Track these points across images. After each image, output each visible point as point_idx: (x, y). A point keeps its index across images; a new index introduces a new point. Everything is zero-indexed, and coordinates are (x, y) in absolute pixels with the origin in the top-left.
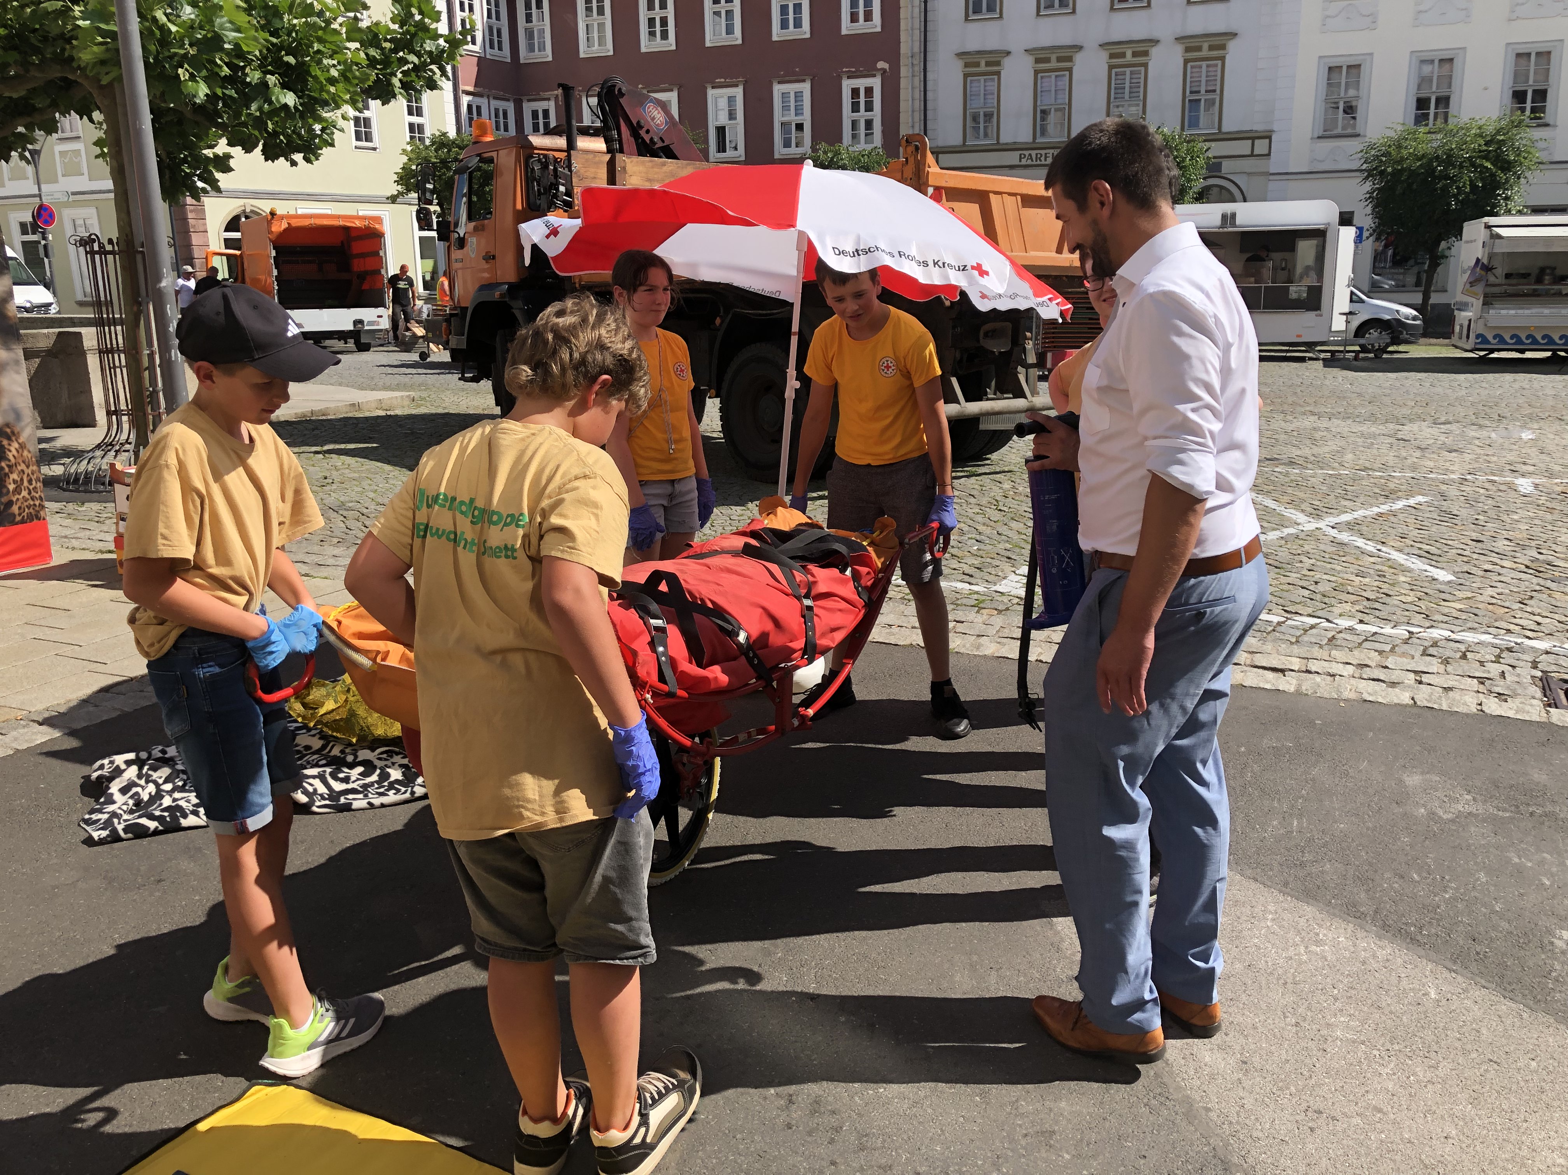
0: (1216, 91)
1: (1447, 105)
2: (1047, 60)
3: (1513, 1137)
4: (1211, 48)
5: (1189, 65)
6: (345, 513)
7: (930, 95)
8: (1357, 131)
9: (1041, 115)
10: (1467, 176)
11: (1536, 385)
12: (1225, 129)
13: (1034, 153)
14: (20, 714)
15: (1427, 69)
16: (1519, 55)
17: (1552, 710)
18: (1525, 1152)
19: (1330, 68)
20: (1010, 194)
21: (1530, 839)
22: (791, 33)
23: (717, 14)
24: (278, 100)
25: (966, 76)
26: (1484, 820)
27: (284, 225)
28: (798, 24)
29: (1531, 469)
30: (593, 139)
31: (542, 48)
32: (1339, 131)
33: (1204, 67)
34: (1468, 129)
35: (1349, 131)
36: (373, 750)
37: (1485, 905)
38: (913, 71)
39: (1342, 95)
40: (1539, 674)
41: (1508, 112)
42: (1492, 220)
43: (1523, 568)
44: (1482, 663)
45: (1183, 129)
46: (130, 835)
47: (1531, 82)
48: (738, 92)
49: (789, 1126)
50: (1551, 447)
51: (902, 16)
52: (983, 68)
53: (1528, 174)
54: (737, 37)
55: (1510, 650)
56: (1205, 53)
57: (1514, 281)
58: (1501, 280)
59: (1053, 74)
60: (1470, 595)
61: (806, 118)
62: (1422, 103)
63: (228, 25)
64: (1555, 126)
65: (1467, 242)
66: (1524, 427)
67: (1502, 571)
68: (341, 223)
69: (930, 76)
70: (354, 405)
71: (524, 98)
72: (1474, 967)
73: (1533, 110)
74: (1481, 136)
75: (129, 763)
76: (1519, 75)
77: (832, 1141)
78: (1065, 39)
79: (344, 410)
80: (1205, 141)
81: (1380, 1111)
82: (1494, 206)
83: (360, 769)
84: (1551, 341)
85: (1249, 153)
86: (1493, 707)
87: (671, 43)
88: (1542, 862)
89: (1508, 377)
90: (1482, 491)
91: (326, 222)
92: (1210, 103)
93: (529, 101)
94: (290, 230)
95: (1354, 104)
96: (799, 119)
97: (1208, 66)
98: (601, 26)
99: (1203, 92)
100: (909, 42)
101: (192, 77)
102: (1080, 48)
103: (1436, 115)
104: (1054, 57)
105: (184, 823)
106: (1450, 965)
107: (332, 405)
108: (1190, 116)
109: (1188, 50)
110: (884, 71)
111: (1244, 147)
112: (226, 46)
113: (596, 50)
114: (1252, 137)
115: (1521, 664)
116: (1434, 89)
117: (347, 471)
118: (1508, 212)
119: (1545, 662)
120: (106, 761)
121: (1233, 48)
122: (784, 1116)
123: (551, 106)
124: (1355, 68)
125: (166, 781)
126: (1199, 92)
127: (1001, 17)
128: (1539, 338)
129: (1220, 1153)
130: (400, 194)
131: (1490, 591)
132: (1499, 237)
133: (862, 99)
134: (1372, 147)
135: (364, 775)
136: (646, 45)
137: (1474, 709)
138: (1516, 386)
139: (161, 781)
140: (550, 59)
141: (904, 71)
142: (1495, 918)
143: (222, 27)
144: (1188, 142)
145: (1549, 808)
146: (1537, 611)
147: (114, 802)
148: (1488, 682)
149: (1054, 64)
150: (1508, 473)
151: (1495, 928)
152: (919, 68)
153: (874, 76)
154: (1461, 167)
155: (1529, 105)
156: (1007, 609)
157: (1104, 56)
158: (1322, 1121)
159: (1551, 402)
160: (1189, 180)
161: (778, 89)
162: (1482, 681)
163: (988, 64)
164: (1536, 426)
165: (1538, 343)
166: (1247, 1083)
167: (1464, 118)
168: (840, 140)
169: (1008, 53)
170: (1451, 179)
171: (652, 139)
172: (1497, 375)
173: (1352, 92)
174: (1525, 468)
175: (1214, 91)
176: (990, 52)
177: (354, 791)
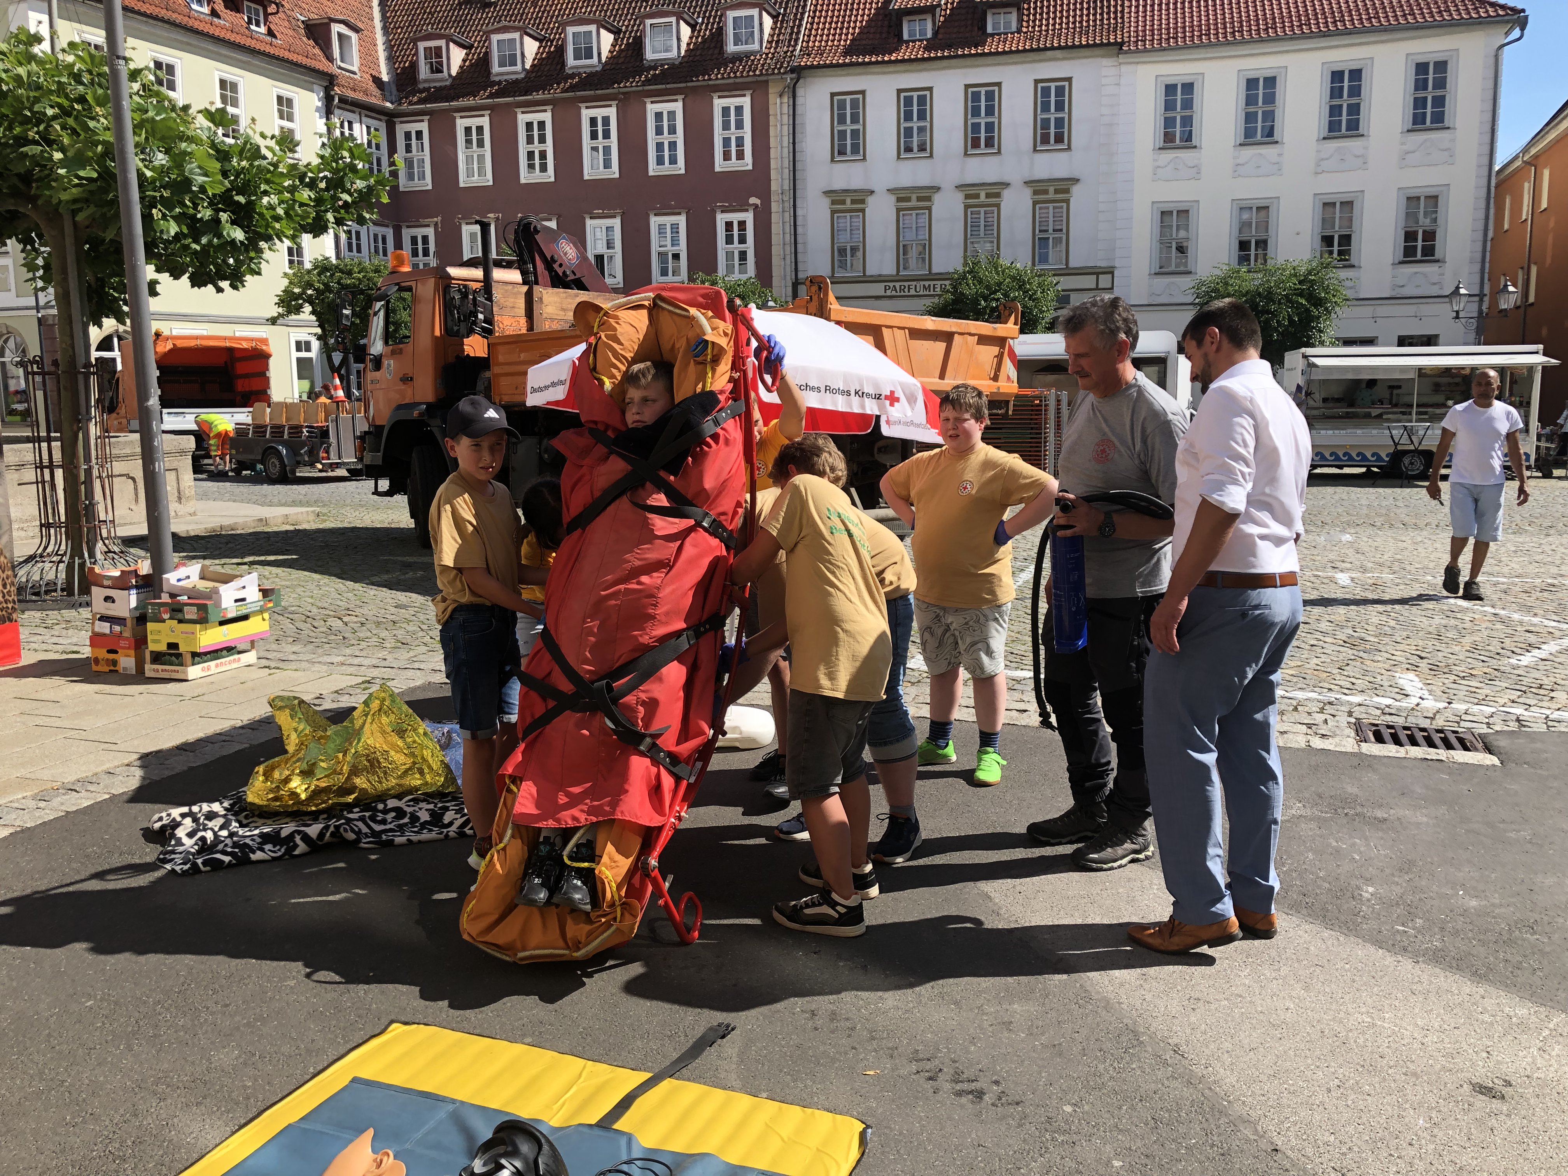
0: (1063, 231)
1: (1265, 249)
2: (908, 199)
3: (1334, 1007)
4: (1057, 191)
5: (1038, 206)
6: (291, 616)
7: (800, 230)
8: (1189, 269)
9: (902, 250)
10: (1285, 312)
11: (1353, 496)
12: (1071, 265)
13: (897, 285)
14: (56, 785)
15: (1246, 216)
16: (1325, 204)
17: (1362, 744)
18: (1342, 1015)
19: (1163, 213)
20: (899, 328)
21: (1345, 830)
22: (667, 169)
23: (595, 149)
24: (228, 234)
25: (833, 212)
26: (1311, 820)
27: (169, 346)
28: (673, 161)
29: (1349, 566)
30: (506, 270)
31: (422, 177)
32: (1173, 268)
33: (1051, 209)
34: (1284, 270)
35: (1182, 269)
36: (400, 800)
37: (1312, 873)
38: (783, 208)
39: (1174, 236)
40: (1353, 720)
41: (1318, 255)
42: (1309, 351)
43: (1341, 643)
44: (1309, 714)
45: (1034, 264)
46: (208, 868)
47: (1337, 228)
48: (616, 223)
49: (816, 1029)
50: (1366, 549)
51: (772, 155)
52: (848, 205)
53: (1337, 309)
54: (615, 172)
55: (1330, 703)
56: (1051, 196)
57: (1331, 405)
58: (1320, 404)
59: (914, 212)
60: (1299, 663)
61: (682, 248)
62: (1244, 246)
63: (197, 170)
64: (1360, 267)
65: (1288, 370)
66: (1343, 531)
67: (1324, 645)
68: (228, 344)
69: (799, 212)
70: (261, 520)
71: (404, 225)
72: (1304, 911)
73: (1340, 253)
74: (1295, 275)
75: (183, 816)
76: (1326, 222)
77: (849, 1036)
78: (923, 180)
79: (253, 525)
80: (1054, 275)
81: (1240, 996)
82: (1310, 338)
83: (393, 814)
84: (1364, 458)
85: (1094, 286)
86: (1318, 743)
87: (550, 176)
88: (1354, 844)
89: (1329, 490)
90: (1309, 584)
91: (212, 343)
92: (1057, 241)
93: (408, 227)
94: (175, 350)
95: (1185, 244)
96: (675, 250)
97: (1054, 208)
98: (481, 158)
99: (1051, 231)
100: (778, 181)
101: (164, 216)
102: (938, 189)
103: (1256, 255)
104: (914, 197)
105: (253, 857)
106: (1286, 910)
107: (240, 520)
108: (1040, 254)
109: (1035, 193)
110: (756, 206)
111: (1088, 282)
112: (194, 188)
113: (476, 180)
114: (1097, 272)
115: (1340, 713)
116: (1254, 233)
117: (277, 580)
118: (1322, 343)
119: (1358, 712)
120: (164, 814)
121: (1076, 191)
122: (810, 1024)
123: (430, 232)
124: (1184, 213)
125: (222, 828)
126: (1047, 231)
127: (864, 158)
128: (1354, 455)
129: (1131, 1026)
130: (280, 316)
131: (1316, 661)
132: (1315, 366)
133: (736, 232)
134: (1202, 283)
135: (397, 818)
136: (525, 177)
137: (1303, 745)
138: (1336, 497)
139: (216, 829)
140: (430, 187)
141: (774, 207)
142: (1319, 882)
143: (191, 172)
144: (1040, 276)
145: (1359, 809)
146: (1352, 674)
147: (183, 845)
148: (1314, 727)
149: (914, 203)
150: (1330, 569)
151: (1319, 887)
152: (789, 205)
153: (747, 210)
154: (1280, 303)
155: (1336, 248)
156: (919, 682)
157: (960, 197)
158: (1200, 1004)
159: (1365, 511)
160: (1042, 312)
161: (655, 221)
162: (1309, 725)
163: (853, 202)
164: (1353, 531)
165: (1353, 460)
166: (1147, 987)
167: (1280, 260)
168: (715, 270)
169: (872, 192)
170: (1272, 313)
171: (564, 272)
172: (1320, 488)
173: (1182, 234)
174: (1344, 565)
175: (1061, 230)
176: (855, 191)
177: (391, 830)
